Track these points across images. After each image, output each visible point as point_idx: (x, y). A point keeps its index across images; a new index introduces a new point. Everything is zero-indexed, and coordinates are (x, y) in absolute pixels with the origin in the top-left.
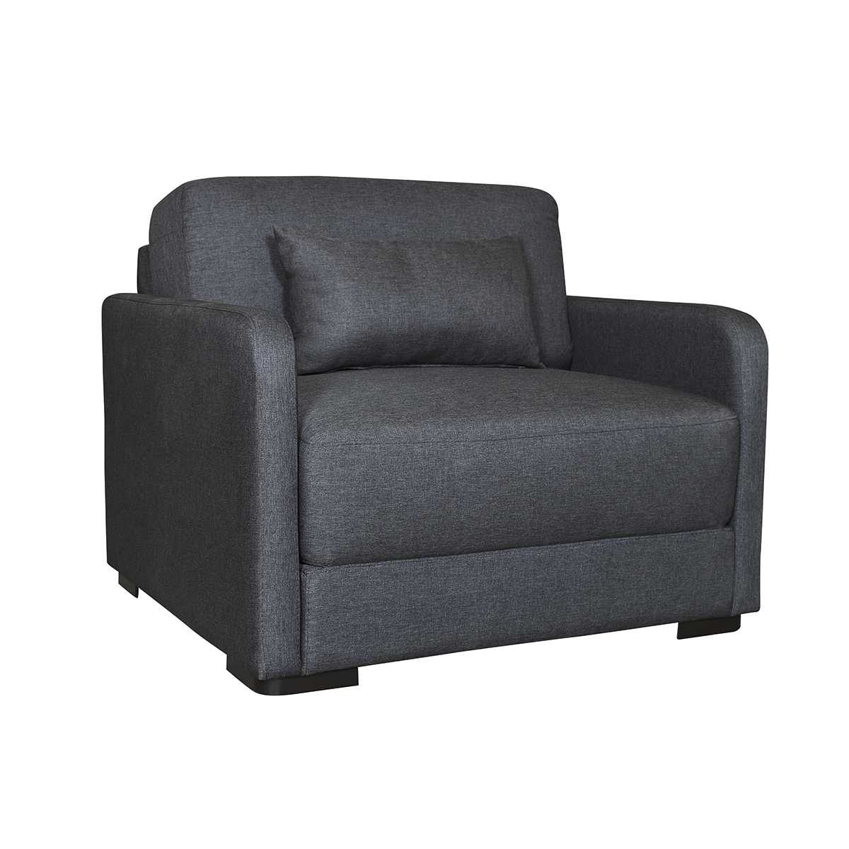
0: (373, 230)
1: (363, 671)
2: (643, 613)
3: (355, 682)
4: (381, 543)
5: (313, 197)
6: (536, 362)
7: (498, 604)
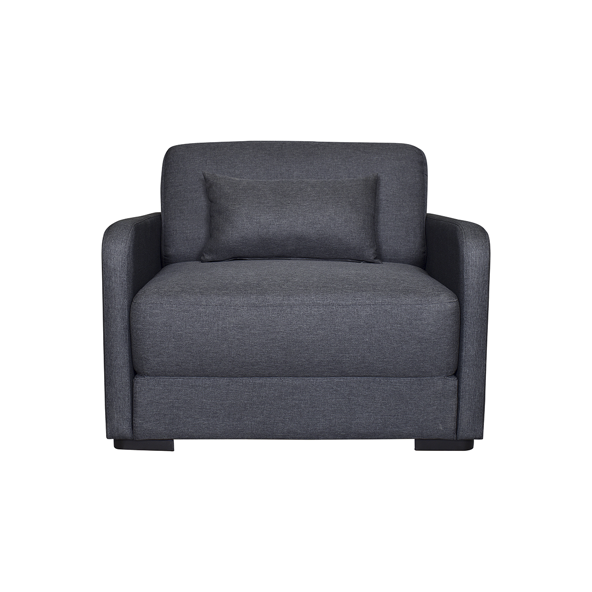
0: (280, 174)
1: (177, 443)
2: (379, 430)
3: (171, 448)
4: (178, 365)
5: (244, 154)
6: (372, 258)
7: (265, 411)
